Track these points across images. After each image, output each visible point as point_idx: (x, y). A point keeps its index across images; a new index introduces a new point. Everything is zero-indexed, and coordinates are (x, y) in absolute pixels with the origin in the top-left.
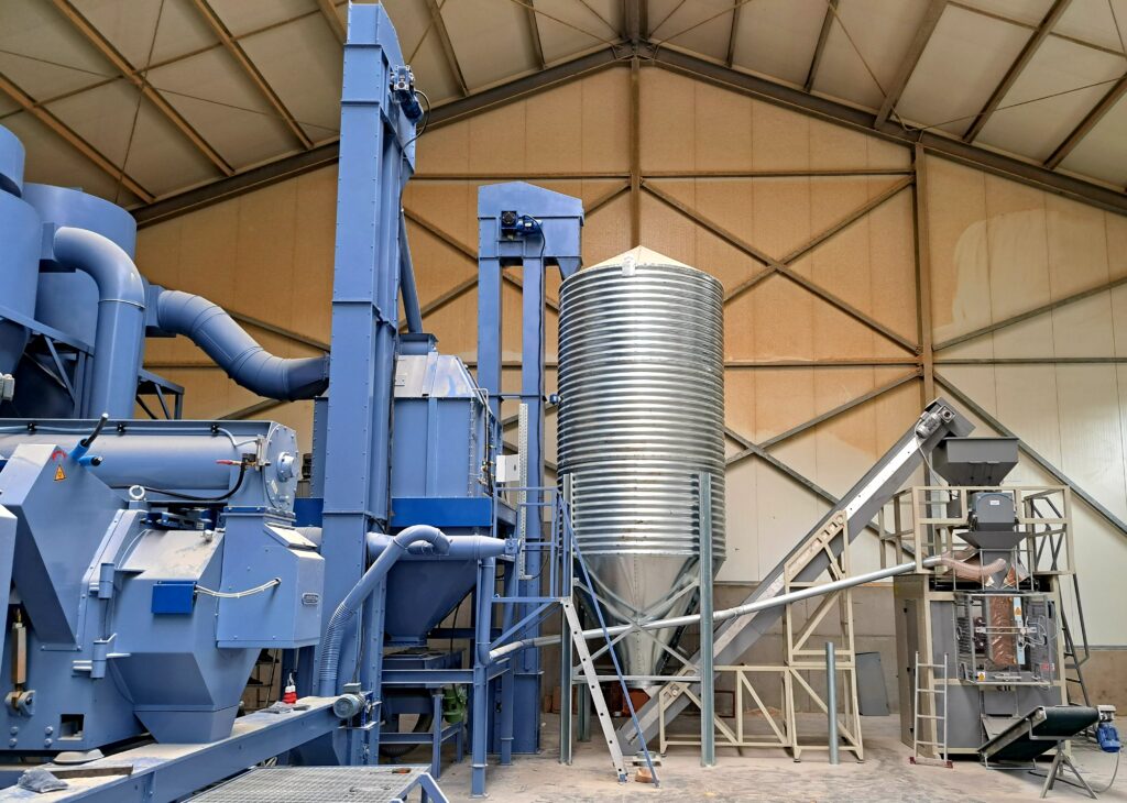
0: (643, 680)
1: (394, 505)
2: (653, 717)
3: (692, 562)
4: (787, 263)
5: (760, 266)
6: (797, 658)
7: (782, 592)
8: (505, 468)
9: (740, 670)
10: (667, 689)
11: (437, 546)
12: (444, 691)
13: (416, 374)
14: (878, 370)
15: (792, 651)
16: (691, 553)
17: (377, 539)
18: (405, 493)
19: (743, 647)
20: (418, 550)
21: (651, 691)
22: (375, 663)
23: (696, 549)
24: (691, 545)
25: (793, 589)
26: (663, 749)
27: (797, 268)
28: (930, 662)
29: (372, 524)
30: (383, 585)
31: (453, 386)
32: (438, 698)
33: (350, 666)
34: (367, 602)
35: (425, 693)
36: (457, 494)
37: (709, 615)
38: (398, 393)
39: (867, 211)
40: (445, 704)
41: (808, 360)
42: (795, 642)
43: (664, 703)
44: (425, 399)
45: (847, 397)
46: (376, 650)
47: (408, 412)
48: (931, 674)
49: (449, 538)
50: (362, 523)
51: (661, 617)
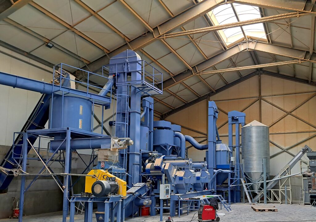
0: (256, 191)
1: (217, 166)
2: (258, 197)
3: (263, 173)
4: (291, 112)
5: (285, 113)
6: (281, 188)
7: (279, 178)
8: (232, 159)
9: (272, 190)
10: (260, 193)
11: (222, 172)
12: (225, 192)
13: (219, 147)
14: (310, 133)
15: (280, 187)
16: (262, 172)
17: (215, 171)
18: (218, 164)
19: (273, 186)
20: (220, 172)
21: (258, 193)
22: (215, 187)
23: (263, 171)
24: (262, 170)
25: (280, 177)
26: (260, 202)
27: (293, 113)
28: (303, 189)
29: (214, 169)
30: (216, 176)
31: (224, 148)
32: (224, 192)
33: (213, 187)
34: (214, 179)
35: (223, 192)
36: (225, 164)
37: (265, 181)
38: (217, 150)
39: (308, 100)
40: (225, 194)
41: (296, 131)
42: (281, 186)
43: (259, 195)
44: (220, 151)
45: (304, 139)
46: (215, 186)
47: (218, 152)
48: (303, 191)
49: (223, 171)
50: (213, 169)
51: (259, 182)
